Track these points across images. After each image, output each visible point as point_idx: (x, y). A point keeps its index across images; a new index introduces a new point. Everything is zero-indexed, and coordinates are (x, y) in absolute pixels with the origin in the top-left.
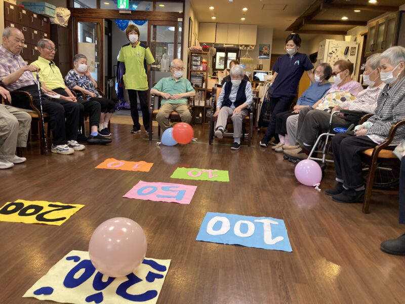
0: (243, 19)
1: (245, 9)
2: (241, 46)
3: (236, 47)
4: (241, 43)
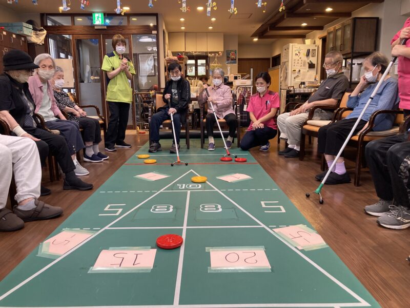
0: (211, 28)
1: (213, 19)
3: (205, 54)
4: (209, 51)
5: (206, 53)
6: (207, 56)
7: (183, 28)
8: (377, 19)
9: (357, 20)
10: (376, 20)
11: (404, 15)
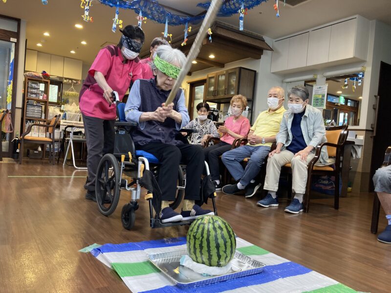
0: (73, 52)
1: (84, 43)
2: (66, 79)
3: (58, 79)
4: (65, 76)
5: (62, 78)
6: (61, 82)
7: (39, 45)
8: (255, 71)
9: (242, 70)
10: (254, 73)
11: (273, 73)
